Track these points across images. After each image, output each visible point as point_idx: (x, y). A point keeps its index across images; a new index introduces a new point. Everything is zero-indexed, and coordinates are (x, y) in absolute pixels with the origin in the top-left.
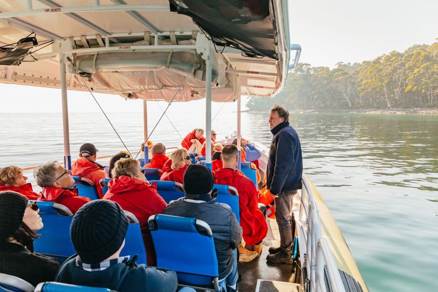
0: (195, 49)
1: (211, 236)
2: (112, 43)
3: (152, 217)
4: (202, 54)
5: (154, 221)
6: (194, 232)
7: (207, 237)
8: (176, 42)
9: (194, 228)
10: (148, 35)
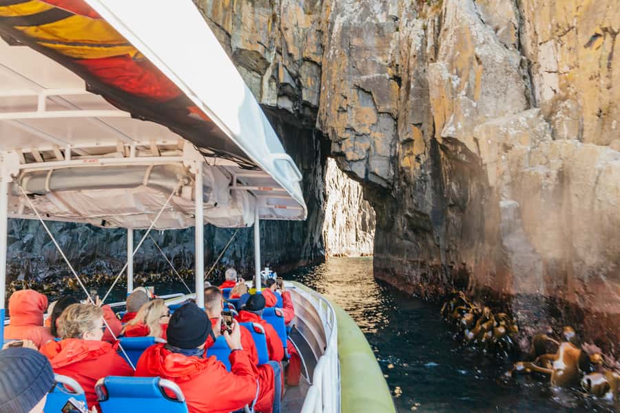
0: (182, 162)
1: (182, 402)
2: (74, 155)
3: (100, 382)
4: (190, 167)
5: (104, 386)
6: (157, 397)
7: (178, 404)
8: (158, 154)
9: (158, 392)
10: (121, 145)
